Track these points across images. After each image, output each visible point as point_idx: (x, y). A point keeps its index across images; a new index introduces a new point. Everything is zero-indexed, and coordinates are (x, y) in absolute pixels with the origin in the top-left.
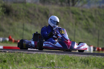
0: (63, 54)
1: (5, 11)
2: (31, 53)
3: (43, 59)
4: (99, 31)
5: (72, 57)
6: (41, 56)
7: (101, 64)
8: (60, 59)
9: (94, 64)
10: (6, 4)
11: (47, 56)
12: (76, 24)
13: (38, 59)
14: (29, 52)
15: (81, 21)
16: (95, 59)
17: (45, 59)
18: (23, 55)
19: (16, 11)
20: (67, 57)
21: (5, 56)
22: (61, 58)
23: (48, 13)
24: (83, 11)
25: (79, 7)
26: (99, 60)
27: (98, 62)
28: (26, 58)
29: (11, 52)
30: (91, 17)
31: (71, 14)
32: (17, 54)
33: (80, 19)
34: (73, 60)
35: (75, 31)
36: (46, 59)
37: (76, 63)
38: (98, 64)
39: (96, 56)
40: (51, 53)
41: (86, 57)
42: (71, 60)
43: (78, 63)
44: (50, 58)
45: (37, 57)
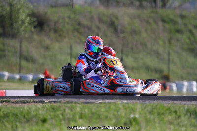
0: (152, 101)
1: (36, 23)
2: (92, 102)
3: (115, 113)
5: (171, 106)
6: (112, 107)
8: (148, 110)
10: (36, 11)
11: (123, 106)
12: (170, 42)
13: (106, 114)
14: (88, 100)
15: (179, 36)
17: (119, 113)
18: (76, 106)
19: (56, 23)
20: (161, 106)
21: (44, 111)
22: (149, 108)
23: (116, 22)
24: (182, 17)
25: (175, 9)
28: (83, 112)
29: (54, 102)
31: (160, 23)
32: (66, 105)
33: (178, 31)
34: (172, 113)
35: (169, 54)
36: (122, 113)
37: (179, 117)
40: (129, 101)
41: (196, 105)
42: (168, 112)
43: (182, 118)
44: (128, 110)
45: (103, 110)
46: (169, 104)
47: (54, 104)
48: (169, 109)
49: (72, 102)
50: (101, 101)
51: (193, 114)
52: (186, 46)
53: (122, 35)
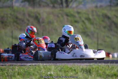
0: (61, 64)
2: (25, 65)
3: (39, 71)
4: (98, 34)
5: (72, 67)
6: (37, 68)
7: (105, 73)
8: (58, 70)
9: (97, 74)
11: (44, 67)
13: (33, 72)
14: (22, 64)
15: (76, 24)
16: (98, 68)
17: (41, 72)
18: (15, 68)
19: (3, 17)
20: (66, 67)
22: (59, 68)
23: (39, 17)
24: (78, 13)
25: (74, 8)
26: (103, 68)
27: (102, 70)
28: (20, 71)
29: (2, 65)
30: (88, 19)
31: (65, 17)
32: (9, 67)
33: (76, 22)
34: (73, 71)
36: (43, 71)
37: (77, 73)
38: (102, 73)
39: (99, 64)
40: (47, 64)
41: (87, 66)
42: (70, 70)
43: (79, 73)
44: (46, 69)
45: (32, 70)
46: (71, 65)
47: (2, 67)
48: (71, 68)
49: (13, 65)
50: (30, 64)
51: (85, 71)
52: (81, 31)
53: (42, 25)
